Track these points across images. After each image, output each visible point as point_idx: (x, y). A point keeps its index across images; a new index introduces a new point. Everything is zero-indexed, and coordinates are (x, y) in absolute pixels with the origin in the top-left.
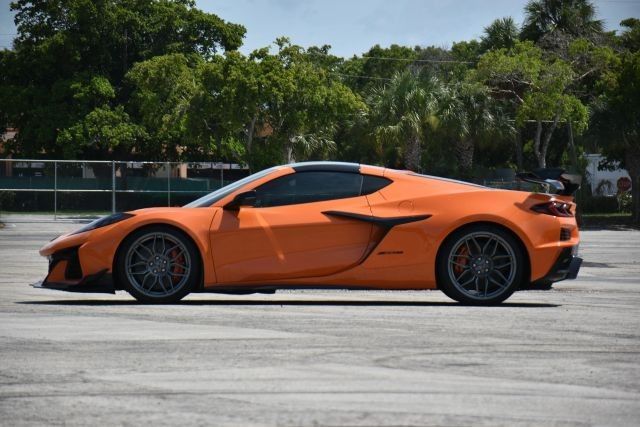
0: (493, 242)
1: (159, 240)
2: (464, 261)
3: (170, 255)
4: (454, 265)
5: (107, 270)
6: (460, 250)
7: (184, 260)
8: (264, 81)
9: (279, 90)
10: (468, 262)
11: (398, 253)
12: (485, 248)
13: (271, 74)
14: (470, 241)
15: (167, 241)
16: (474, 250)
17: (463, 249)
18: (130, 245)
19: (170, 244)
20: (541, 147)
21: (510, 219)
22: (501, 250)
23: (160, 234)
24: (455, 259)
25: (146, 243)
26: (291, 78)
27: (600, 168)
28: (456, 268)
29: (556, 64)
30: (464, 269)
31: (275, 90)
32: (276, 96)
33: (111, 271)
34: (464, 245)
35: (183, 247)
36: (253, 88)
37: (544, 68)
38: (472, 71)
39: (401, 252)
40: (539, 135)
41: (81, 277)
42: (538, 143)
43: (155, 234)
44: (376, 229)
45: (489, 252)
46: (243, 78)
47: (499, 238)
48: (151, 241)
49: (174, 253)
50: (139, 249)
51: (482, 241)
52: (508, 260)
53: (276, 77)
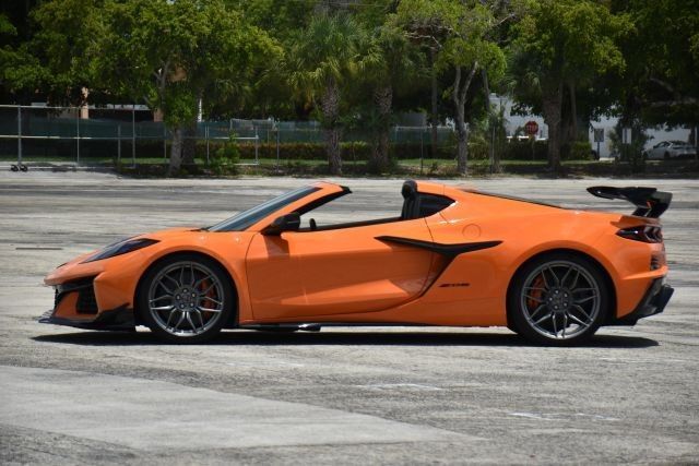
0: (573, 273)
1: (187, 270)
2: (539, 295)
3: (200, 288)
4: (528, 299)
5: (128, 304)
6: (534, 281)
7: (216, 293)
8: (177, 23)
9: (193, 33)
10: (543, 296)
11: (463, 285)
12: (563, 280)
13: (183, 16)
14: (547, 272)
15: (196, 271)
16: (551, 282)
17: (538, 281)
18: (154, 276)
19: (200, 274)
20: (459, 93)
21: (594, 247)
22: (583, 282)
23: (187, 264)
24: (529, 292)
25: (171, 274)
26: (205, 21)
27: (513, 113)
28: (530, 302)
29: (477, 9)
30: (540, 304)
31: (187, 34)
32: (188, 39)
33: (131, 306)
34: (539, 275)
35: (215, 279)
36: (166, 31)
37: (464, 13)
38: (392, 15)
39: (467, 285)
40: (458, 82)
41: (96, 312)
42: (456, 90)
43: (184, 263)
44: (437, 256)
45: (568, 283)
46: (155, 20)
47: (581, 269)
48: (179, 271)
49: (204, 285)
50: (164, 280)
51: (561, 271)
52: (590, 293)
53: (189, 21)
